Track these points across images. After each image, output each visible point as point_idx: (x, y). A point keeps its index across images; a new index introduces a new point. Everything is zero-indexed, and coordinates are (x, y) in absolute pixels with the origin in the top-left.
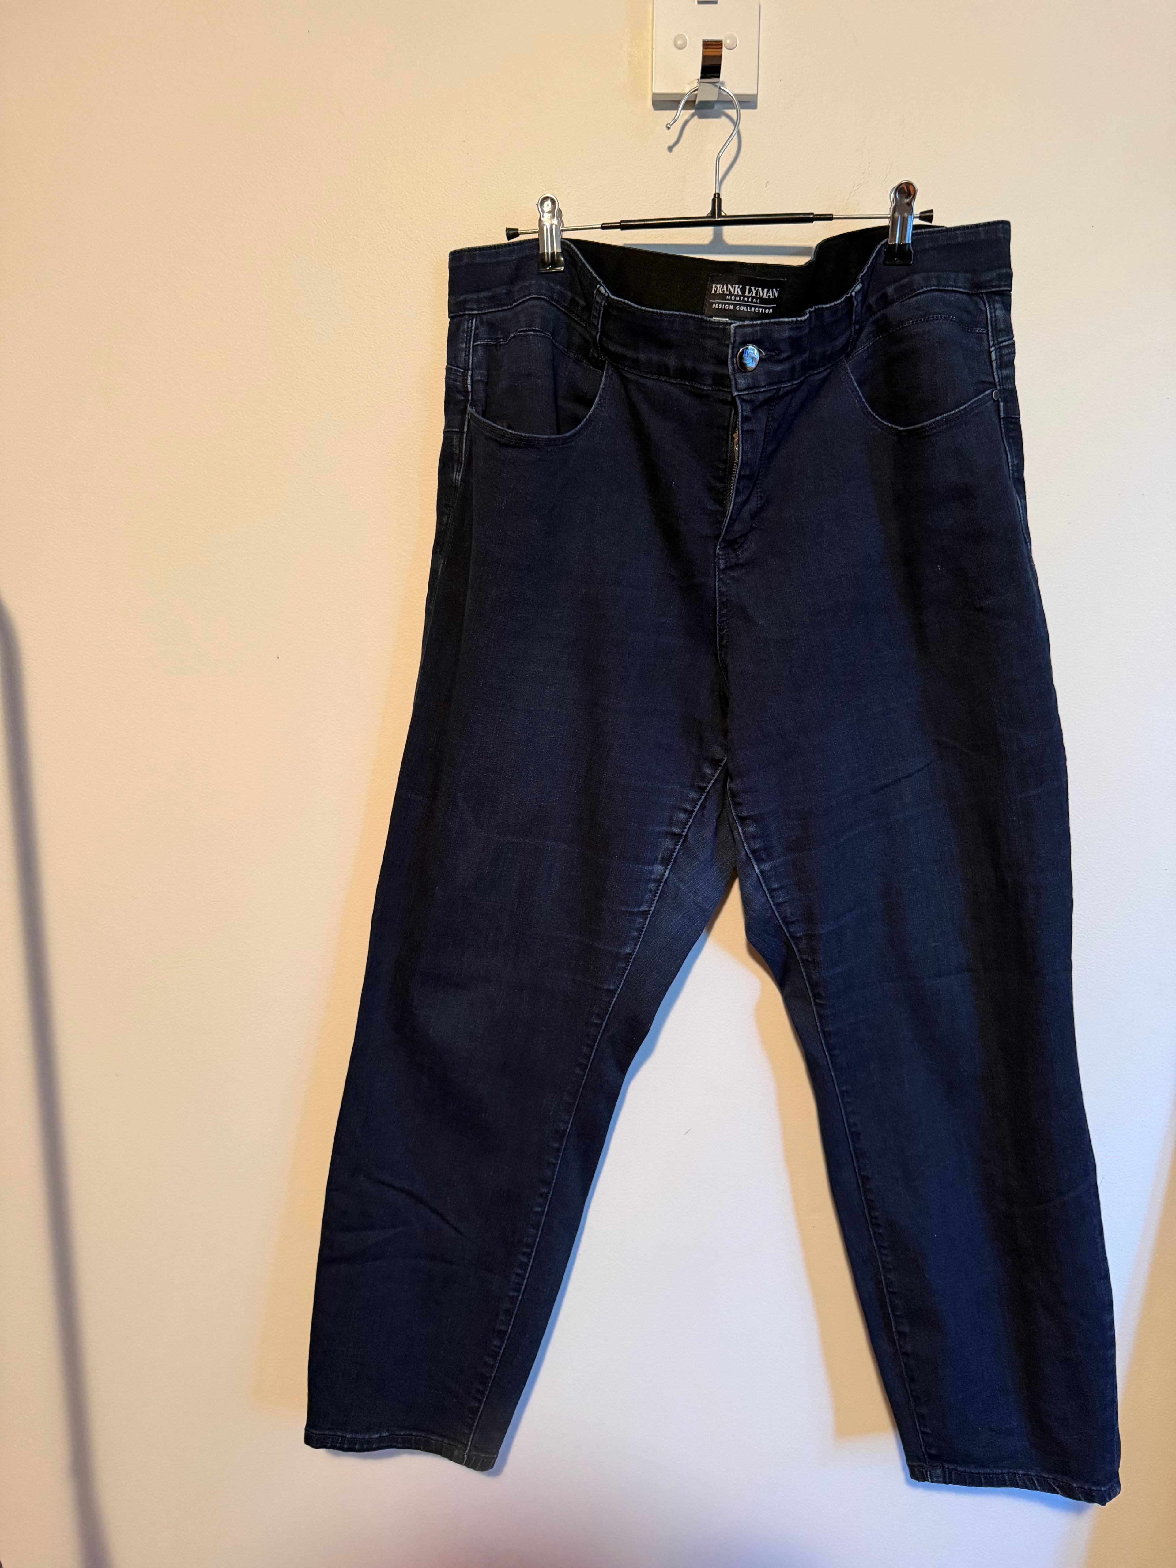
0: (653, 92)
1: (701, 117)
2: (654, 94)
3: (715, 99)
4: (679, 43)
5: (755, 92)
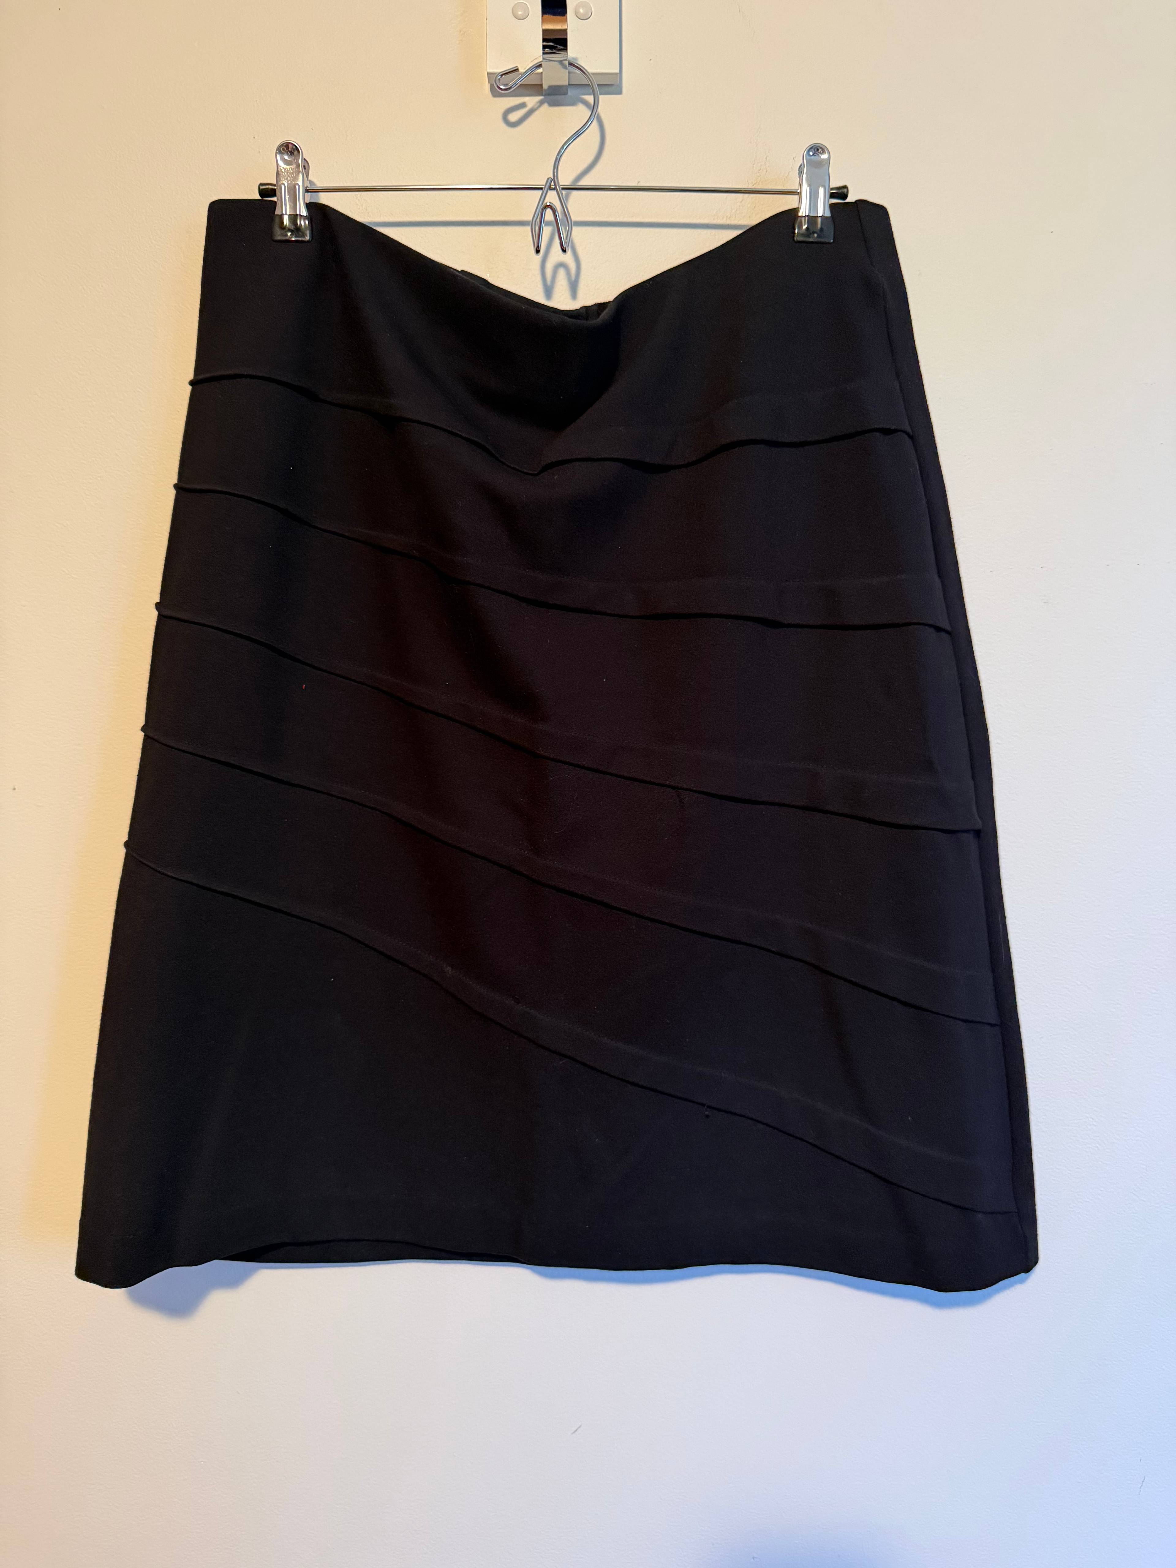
0: (489, 70)
2: (489, 74)
3: (567, 83)
4: (520, 13)
5: (617, 71)
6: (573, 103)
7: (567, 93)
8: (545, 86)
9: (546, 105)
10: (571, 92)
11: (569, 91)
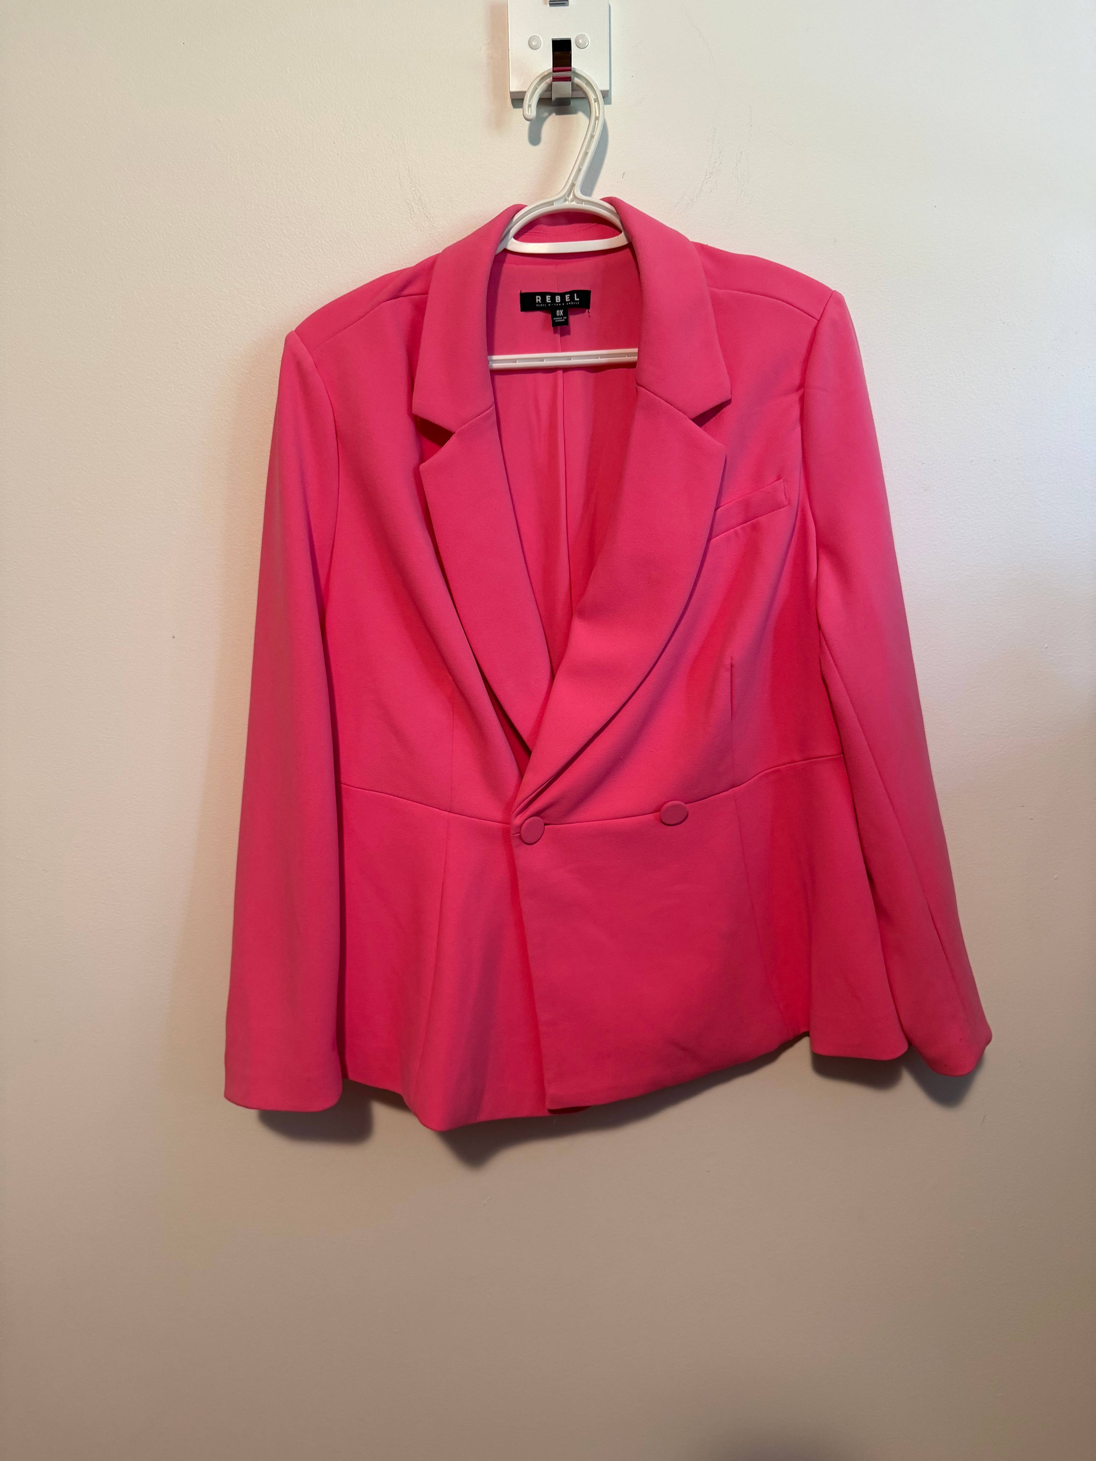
0: (511, 91)
1: (559, 113)
2: (511, 93)
3: (570, 96)
4: (534, 44)
5: (607, 88)
6: (574, 112)
7: (570, 104)
8: (553, 98)
9: (554, 114)
10: (573, 103)
11: (571, 102)
